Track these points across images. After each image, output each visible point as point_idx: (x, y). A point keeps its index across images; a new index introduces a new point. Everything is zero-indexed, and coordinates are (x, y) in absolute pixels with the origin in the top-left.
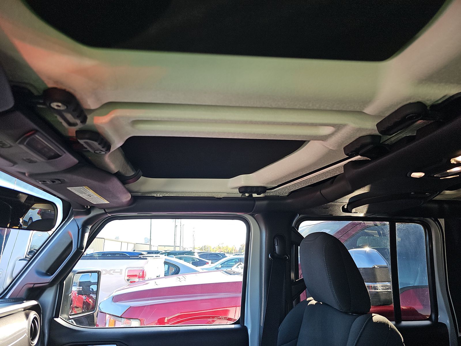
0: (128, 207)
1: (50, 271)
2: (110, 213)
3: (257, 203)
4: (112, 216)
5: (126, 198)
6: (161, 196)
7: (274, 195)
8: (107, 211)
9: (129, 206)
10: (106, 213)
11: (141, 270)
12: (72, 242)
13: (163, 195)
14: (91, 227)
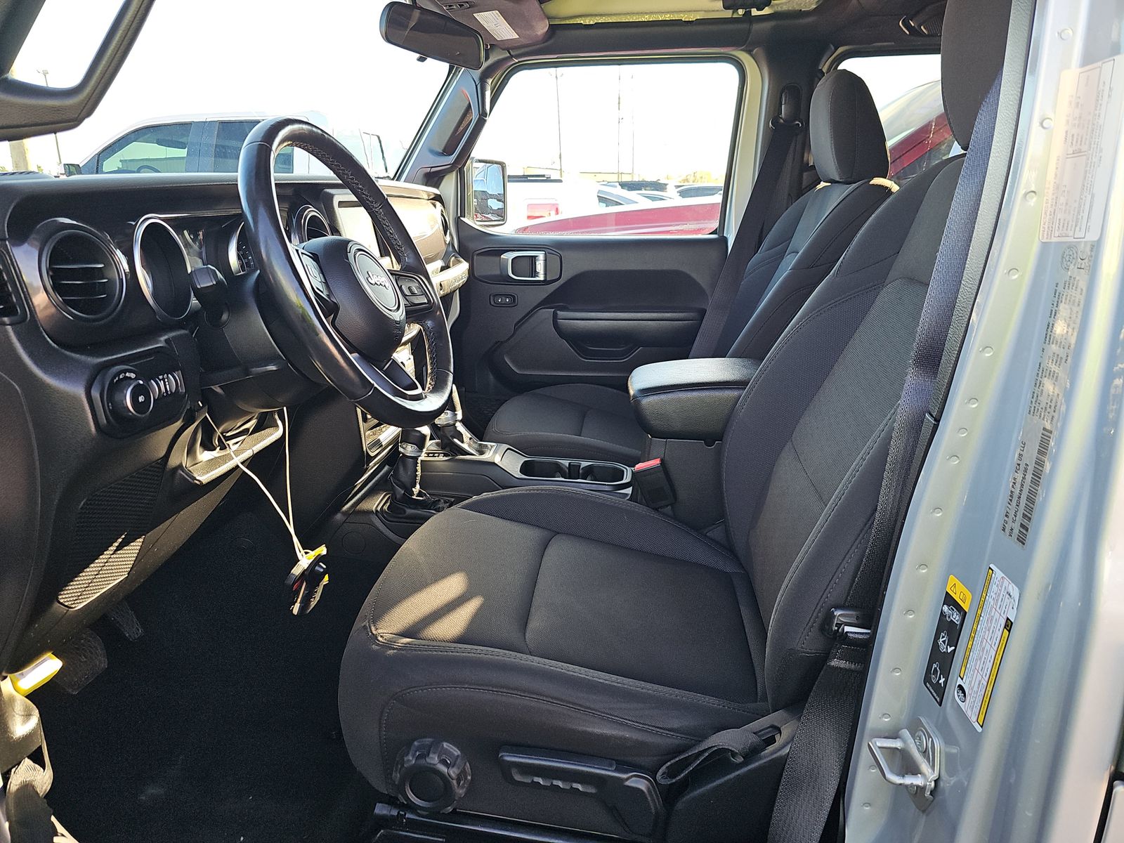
0: (542, 45)
1: (448, 151)
2: (517, 56)
3: (756, 27)
4: (519, 62)
5: (542, 28)
6: (592, 23)
7: (790, 8)
8: (512, 53)
9: (544, 43)
10: (512, 56)
11: (554, 205)
12: (470, 103)
13: (596, 21)
14: (491, 80)
